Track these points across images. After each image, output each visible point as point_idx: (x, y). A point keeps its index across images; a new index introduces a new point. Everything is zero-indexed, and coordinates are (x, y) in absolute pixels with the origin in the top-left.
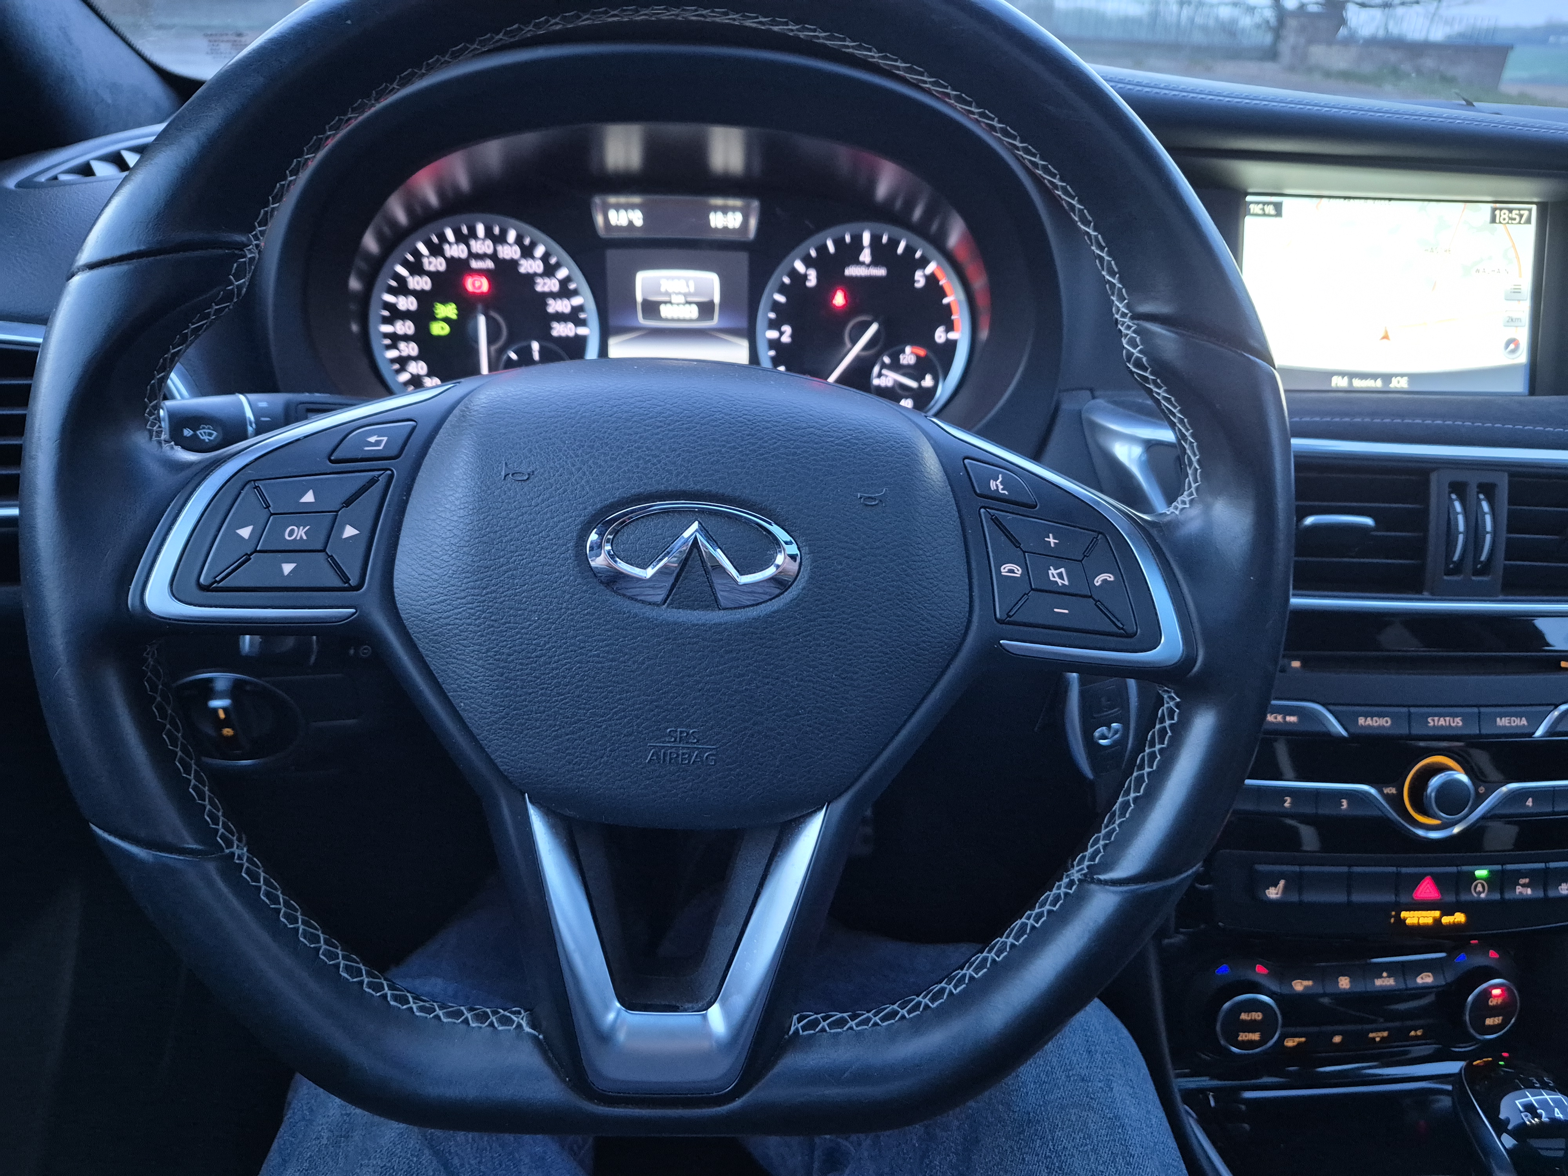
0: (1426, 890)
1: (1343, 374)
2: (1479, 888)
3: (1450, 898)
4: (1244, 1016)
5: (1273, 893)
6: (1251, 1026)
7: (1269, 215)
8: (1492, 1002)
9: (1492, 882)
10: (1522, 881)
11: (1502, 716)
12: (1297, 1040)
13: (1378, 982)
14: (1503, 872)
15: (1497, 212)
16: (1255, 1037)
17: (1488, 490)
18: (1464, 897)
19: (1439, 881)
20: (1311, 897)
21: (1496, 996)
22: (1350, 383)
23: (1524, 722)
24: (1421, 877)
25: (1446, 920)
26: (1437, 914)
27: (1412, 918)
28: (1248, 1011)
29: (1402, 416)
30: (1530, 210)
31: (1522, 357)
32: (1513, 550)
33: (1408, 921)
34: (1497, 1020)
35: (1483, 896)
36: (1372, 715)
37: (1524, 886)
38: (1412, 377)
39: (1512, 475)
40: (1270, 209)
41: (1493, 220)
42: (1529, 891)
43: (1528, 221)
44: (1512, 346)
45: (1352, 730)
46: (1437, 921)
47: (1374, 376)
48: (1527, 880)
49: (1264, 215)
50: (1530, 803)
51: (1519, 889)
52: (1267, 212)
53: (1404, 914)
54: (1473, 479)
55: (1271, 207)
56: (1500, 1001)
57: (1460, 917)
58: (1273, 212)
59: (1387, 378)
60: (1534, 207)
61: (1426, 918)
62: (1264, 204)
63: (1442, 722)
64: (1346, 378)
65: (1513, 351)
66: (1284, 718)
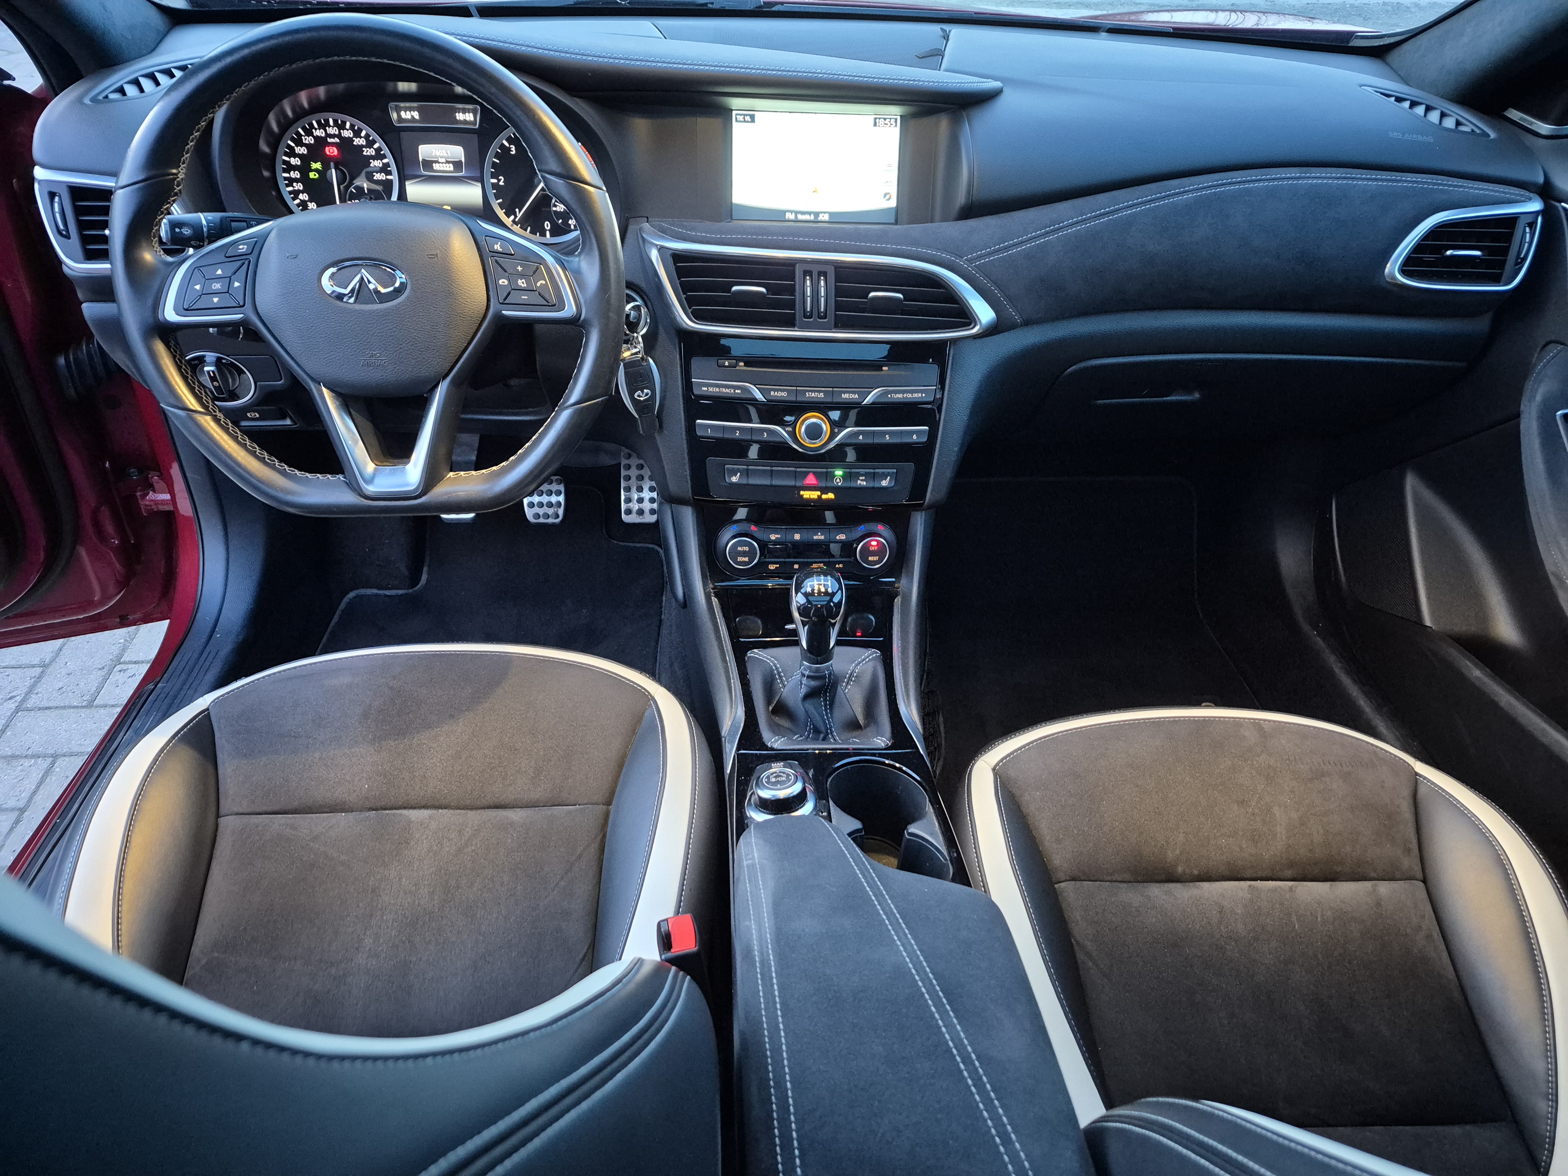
0: (811, 480)
1: (791, 212)
2: (838, 480)
3: (823, 484)
4: (739, 549)
5: (734, 479)
6: (744, 554)
7: (748, 122)
8: (872, 549)
9: (845, 477)
10: (861, 478)
11: (845, 392)
12: (775, 566)
13: (815, 537)
14: (850, 473)
15: (877, 120)
16: (746, 559)
17: (825, 274)
18: (829, 484)
19: (817, 475)
20: (752, 481)
21: (873, 546)
22: (796, 216)
23: (857, 396)
24: (808, 473)
25: (824, 496)
26: (819, 493)
27: (806, 494)
28: (742, 546)
29: (783, 236)
30: (896, 119)
31: (893, 203)
32: (839, 307)
33: (805, 497)
34: (876, 558)
35: (840, 484)
36: (778, 390)
37: (862, 480)
38: (831, 214)
39: (836, 268)
40: (748, 118)
41: (875, 125)
42: (865, 483)
43: (896, 126)
44: (888, 197)
45: (768, 398)
46: (820, 497)
47: (810, 213)
48: (864, 478)
49: (745, 121)
50: (861, 437)
51: (859, 482)
52: (746, 119)
53: (802, 493)
54: (815, 269)
55: (748, 117)
56: (876, 548)
57: (831, 496)
58: (750, 120)
59: (817, 214)
60: (899, 118)
61: (814, 495)
62: (745, 115)
63: (813, 395)
64: (793, 214)
65: (889, 199)
66: (734, 391)
